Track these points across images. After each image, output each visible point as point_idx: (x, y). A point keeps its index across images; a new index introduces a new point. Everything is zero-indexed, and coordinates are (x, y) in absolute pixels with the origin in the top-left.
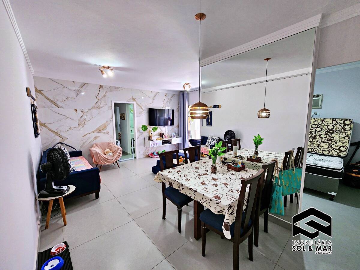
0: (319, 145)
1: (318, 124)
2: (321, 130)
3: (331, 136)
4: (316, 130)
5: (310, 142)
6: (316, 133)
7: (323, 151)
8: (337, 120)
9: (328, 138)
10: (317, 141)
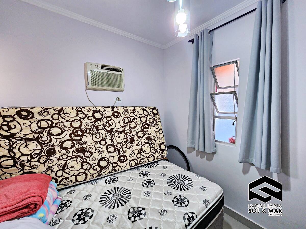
0: (141, 150)
3: (147, 132)
4: (130, 127)
5: (129, 148)
6: (131, 131)
7: (148, 158)
9: (146, 136)
10: (137, 145)
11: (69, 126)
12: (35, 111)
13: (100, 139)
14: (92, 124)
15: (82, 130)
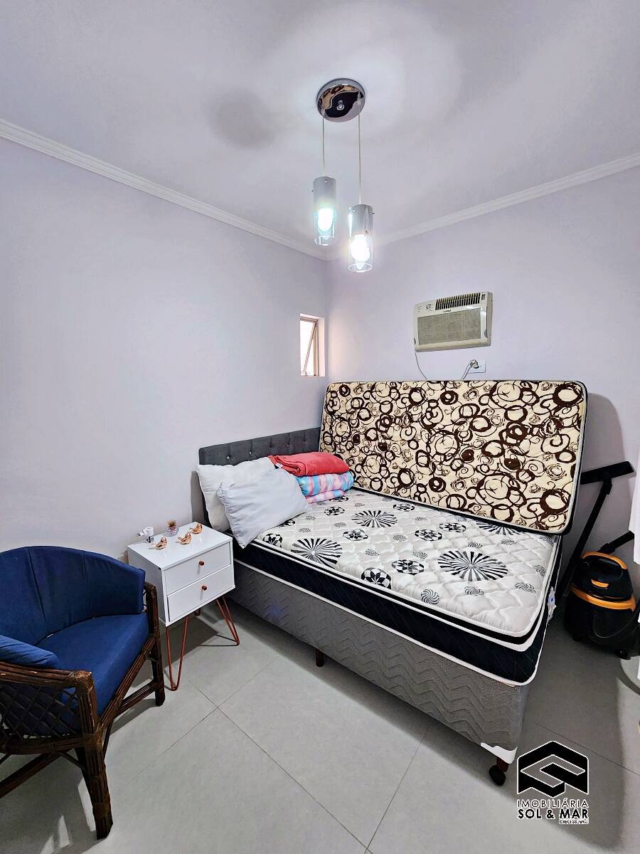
0: (481, 483)
1: (479, 401)
2: (486, 425)
3: (515, 448)
4: (472, 427)
5: (456, 470)
6: (472, 436)
7: (494, 507)
8: (534, 387)
9: (507, 456)
10: (475, 469)
11: (378, 409)
12: (352, 387)
13: (410, 438)
14: (405, 410)
15: (390, 419)
